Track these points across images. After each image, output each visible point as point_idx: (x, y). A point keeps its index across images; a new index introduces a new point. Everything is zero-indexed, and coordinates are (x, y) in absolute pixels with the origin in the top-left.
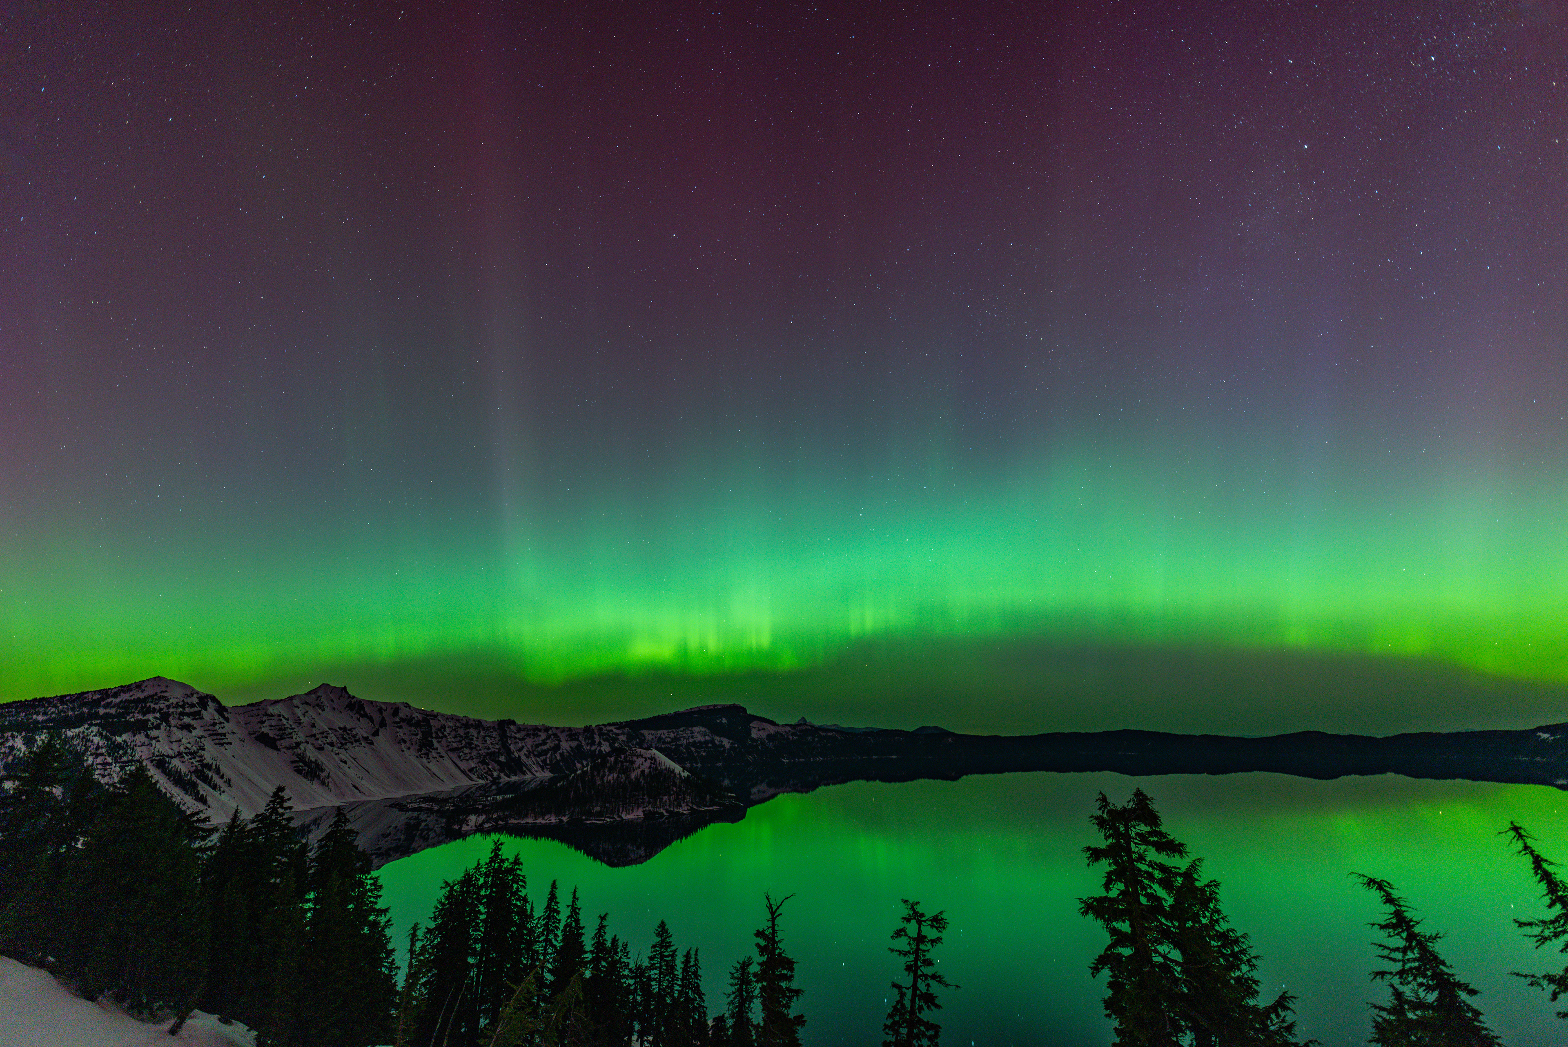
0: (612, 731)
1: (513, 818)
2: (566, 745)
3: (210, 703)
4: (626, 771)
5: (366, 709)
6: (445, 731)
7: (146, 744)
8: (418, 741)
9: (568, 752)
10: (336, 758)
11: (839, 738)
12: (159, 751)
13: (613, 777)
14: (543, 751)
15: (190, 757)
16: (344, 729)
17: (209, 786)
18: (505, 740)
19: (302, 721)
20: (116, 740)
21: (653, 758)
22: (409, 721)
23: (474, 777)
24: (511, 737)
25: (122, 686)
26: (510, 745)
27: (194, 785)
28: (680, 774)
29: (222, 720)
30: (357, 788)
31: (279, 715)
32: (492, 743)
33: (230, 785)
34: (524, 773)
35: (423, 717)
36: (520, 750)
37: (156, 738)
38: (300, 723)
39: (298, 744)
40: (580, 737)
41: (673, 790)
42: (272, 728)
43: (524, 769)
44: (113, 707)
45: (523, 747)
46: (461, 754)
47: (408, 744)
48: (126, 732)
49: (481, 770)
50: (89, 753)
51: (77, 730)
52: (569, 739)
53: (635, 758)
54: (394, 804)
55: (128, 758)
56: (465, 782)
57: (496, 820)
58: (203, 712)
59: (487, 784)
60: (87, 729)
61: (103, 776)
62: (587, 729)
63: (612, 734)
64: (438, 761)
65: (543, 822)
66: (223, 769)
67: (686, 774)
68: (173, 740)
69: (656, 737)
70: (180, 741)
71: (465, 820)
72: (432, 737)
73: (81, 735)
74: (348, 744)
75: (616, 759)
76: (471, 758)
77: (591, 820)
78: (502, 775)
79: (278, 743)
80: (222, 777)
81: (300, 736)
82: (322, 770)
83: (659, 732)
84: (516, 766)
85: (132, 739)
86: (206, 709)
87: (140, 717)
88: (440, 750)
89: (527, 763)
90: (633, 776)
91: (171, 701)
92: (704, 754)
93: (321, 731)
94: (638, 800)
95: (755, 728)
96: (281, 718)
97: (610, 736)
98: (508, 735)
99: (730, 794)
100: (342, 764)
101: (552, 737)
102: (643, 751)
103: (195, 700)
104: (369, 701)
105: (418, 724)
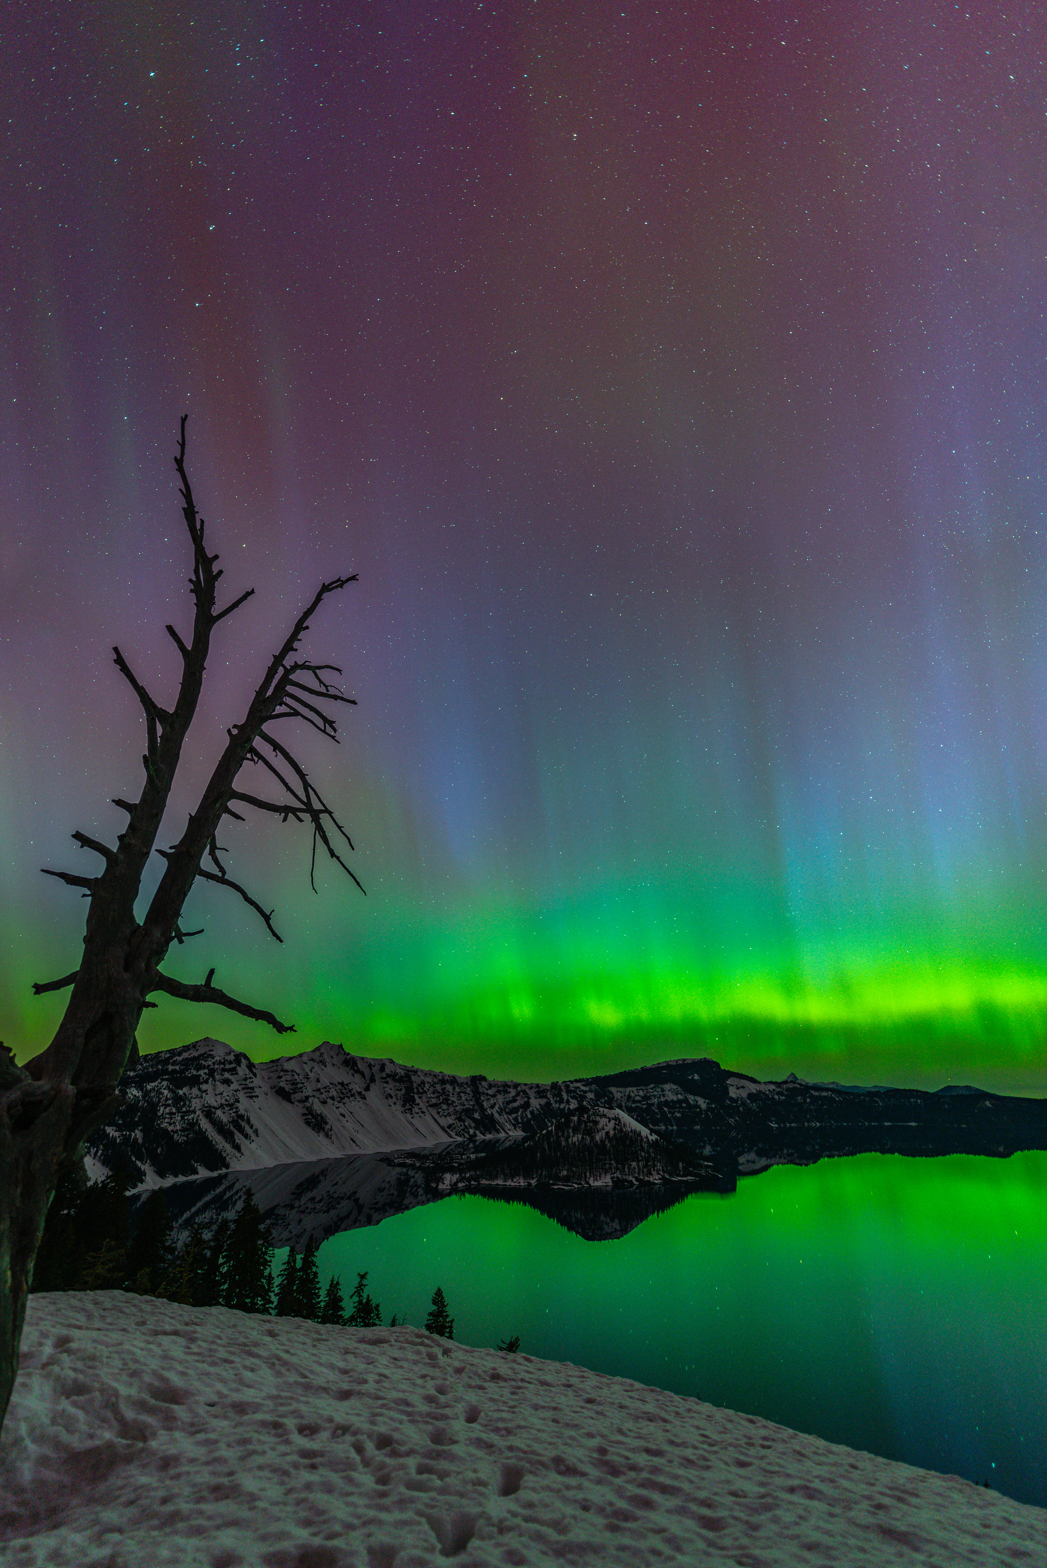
0: (579, 1088)
1: (485, 1178)
2: (536, 1103)
3: (243, 1060)
4: (590, 1132)
5: (359, 1065)
6: (424, 1086)
7: (199, 1096)
8: (402, 1097)
9: (537, 1110)
10: (336, 1111)
11: (837, 1099)
12: (207, 1103)
13: (578, 1138)
14: (514, 1108)
15: (229, 1108)
16: (342, 1084)
17: (243, 1135)
18: (478, 1096)
19: (309, 1077)
20: (178, 1093)
21: (617, 1119)
22: (393, 1076)
23: (453, 1134)
24: (483, 1093)
25: (183, 1046)
26: (483, 1101)
27: (232, 1134)
28: (647, 1137)
29: (251, 1075)
30: (354, 1142)
31: (292, 1071)
32: (466, 1100)
33: (257, 1135)
34: (498, 1131)
35: (405, 1073)
36: (492, 1107)
37: (205, 1091)
38: (308, 1078)
39: (307, 1098)
40: (548, 1093)
41: (641, 1156)
42: (288, 1082)
43: (498, 1127)
44: (178, 1064)
45: (495, 1104)
46: (440, 1110)
47: (394, 1100)
48: (185, 1087)
49: (458, 1127)
50: (161, 1104)
51: (153, 1084)
52: (538, 1096)
53: (598, 1118)
54: (383, 1158)
55: (186, 1108)
56: (445, 1139)
57: (469, 1180)
58: (238, 1068)
59: (464, 1142)
60: (160, 1083)
61: (170, 1124)
62: (555, 1086)
63: (580, 1091)
64: (420, 1117)
65: (513, 1184)
66: (252, 1119)
67: (654, 1137)
68: (217, 1093)
69: (625, 1096)
70: (222, 1094)
71: (441, 1178)
72: (414, 1093)
73: (156, 1089)
74: (345, 1098)
75: (579, 1119)
76: (449, 1115)
77: (559, 1185)
78: (478, 1132)
79: (292, 1096)
80: (252, 1127)
81: (309, 1091)
82: (326, 1123)
83: (628, 1089)
84: (488, 1124)
85: (189, 1092)
86: (240, 1066)
87: (195, 1073)
88: (421, 1105)
89: (500, 1121)
90: (598, 1138)
91: (216, 1058)
92: (679, 1115)
93: (324, 1086)
94: (605, 1164)
95: (732, 1086)
96: (294, 1073)
97: (578, 1094)
98: (481, 1091)
99: (706, 1163)
100: (341, 1118)
101: (521, 1093)
102: (606, 1110)
103: (232, 1057)
104: (361, 1057)
105: (401, 1080)
